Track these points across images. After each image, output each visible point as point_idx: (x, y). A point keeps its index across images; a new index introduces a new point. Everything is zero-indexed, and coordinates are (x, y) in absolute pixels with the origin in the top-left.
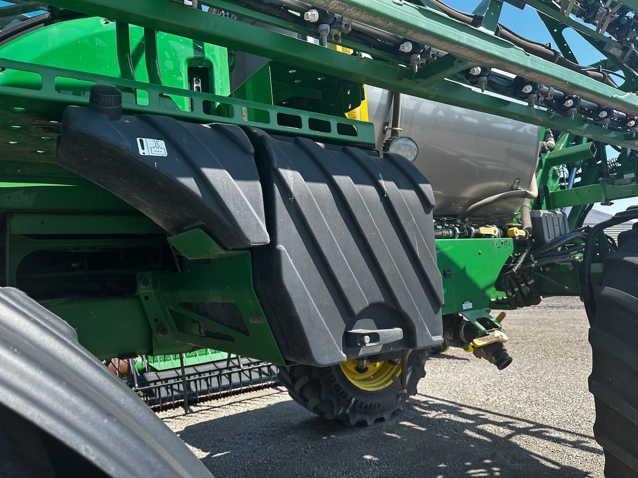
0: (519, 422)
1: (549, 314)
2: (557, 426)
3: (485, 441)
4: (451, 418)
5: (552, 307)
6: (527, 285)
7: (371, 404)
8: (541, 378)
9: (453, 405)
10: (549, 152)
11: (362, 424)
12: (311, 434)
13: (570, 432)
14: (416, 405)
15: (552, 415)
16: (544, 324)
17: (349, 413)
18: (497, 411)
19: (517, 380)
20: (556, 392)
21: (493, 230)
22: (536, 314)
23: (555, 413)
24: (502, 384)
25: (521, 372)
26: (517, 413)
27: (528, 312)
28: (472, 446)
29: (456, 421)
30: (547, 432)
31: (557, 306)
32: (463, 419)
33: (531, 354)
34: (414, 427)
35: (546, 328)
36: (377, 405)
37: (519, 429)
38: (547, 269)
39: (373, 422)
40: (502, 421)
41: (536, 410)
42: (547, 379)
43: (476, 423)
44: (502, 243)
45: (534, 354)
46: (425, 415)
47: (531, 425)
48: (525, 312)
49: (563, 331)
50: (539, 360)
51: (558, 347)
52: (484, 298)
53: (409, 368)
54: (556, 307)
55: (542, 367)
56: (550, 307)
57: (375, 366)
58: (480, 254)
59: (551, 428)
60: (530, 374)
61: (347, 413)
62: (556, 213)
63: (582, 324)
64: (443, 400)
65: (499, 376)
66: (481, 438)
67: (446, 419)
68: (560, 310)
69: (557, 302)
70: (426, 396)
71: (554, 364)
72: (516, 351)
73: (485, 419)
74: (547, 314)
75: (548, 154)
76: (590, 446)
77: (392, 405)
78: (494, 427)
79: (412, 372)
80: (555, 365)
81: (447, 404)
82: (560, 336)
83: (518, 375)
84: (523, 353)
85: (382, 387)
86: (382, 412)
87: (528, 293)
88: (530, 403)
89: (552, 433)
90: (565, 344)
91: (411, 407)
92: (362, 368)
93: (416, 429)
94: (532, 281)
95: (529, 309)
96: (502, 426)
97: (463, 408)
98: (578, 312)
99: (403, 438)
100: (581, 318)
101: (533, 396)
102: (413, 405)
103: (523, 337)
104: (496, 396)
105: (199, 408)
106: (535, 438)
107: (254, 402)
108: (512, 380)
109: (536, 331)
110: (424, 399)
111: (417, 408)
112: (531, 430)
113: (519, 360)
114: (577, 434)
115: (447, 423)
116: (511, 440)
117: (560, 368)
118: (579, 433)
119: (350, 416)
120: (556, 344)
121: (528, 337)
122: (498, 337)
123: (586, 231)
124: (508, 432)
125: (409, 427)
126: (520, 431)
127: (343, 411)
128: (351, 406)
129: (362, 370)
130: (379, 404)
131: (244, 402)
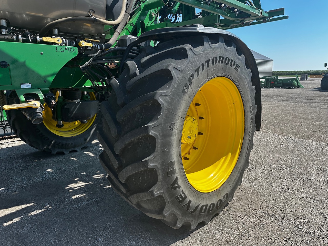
7: (66, 144)
11: (61, 153)
21: (56, 40)
34: (90, 155)
36: (70, 143)
39: (68, 152)
44: (66, 49)
52: (45, 82)
57: (74, 124)
58: (42, 54)
61: (49, 148)
75: (146, 2)
77: (82, 144)
85: (76, 135)
92: (60, 125)
107: (15, 143)
119: (52, 150)
122: (31, 105)
125: (88, 154)
127: (47, 147)
128: (51, 145)
129: (59, 126)
130: (72, 143)
131: (10, 143)
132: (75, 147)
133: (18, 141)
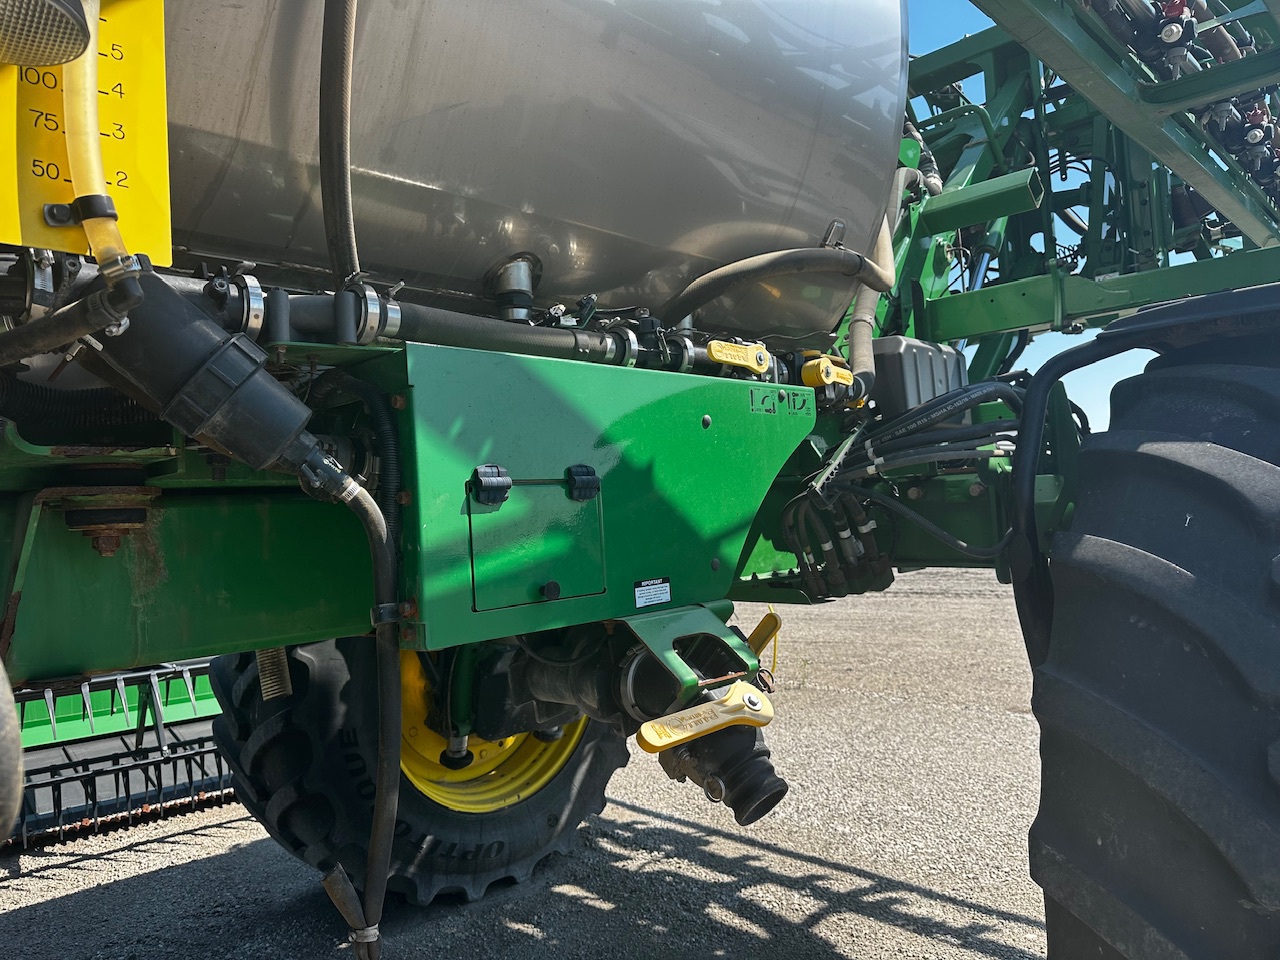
0: (840, 874)
1: (914, 609)
2: (925, 885)
3: (753, 937)
4: (681, 871)
5: (920, 593)
6: (856, 533)
7: (479, 847)
8: (894, 755)
9: (691, 830)
10: (927, 197)
11: (454, 899)
12: (310, 935)
13: (953, 901)
14: (605, 835)
15: (915, 852)
16: (904, 629)
17: (414, 874)
18: (789, 846)
19: (843, 761)
20: (926, 791)
21: (752, 354)
22: (888, 607)
23: (921, 845)
24: (809, 772)
25: (852, 739)
26: (837, 849)
27: (874, 603)
28: (719, 953)
29: (690, 878)
30: (901, 901)
31: (929, 592)
32: (708, 871)
33: (877, 696)
34: (586, 901)
35: (907, 637)
36: (496, 845)
37: (838, 895)
38: (913, 493)
39: (483, 891)
40: (799, 874)
41: (880, 840)
42: (906, 757)
43: (739, 881)
44: (781, 398)
45: (881, 697)
46: (620, 864)
47: (866, 883)
48: (869, 604)
49: (941, 645)
50: (891, 710)
51: (930, 679)
52: (714, 568)
53: (588, 747)
54: (927, 594)
55: (898, 725)
56: (917, 593)
57: (501, 744)
58: (706, 424)
59: (911, 889)
60: (871, 745)
61: (409, 876)
62: (940, 350)
63: (978, 630)
64: (670, 819)
65: (805, 749)
66: (745, 928)
67: (669, 873)
68: (935, 600)
69: (928, 584)
70: (633, 808)
71: (921, 719)
72: (844, 690)
73: (761, 868)
74: (910, 608)
75: (924, 202)
76: (1001, 942)
77: (537, 843)
78: (780, 890)
79: (594, 756)
80: (925, 722)
81: (679, 828)
82: (934, 656)
83: (846, 746)
84: (859, 693)
85: (514, 800)
86: (508, 865)
87: (859, 559)
88: (867, 821)
89: (913, 903)
90: (944, 671)
91: (590, 841)
92: (457, 756)
93: (591, 907)
94: (872, 525)
95: (876, 597)
96: (798, 890)
97: (713, 839)
98: (969, 604)
99: (549, 938)
100: (975, 617)
101: (875, 800)
102: (597, 835)
103: (861, 656)
104: (793, 803)
105: (42, 861)
106: (872, 922)
107: (199, 839)
108: (833, 760)
109: (887, 643)
110: (627, 816)
111: (605, 844)
112: (865, 898)
113: (849, 710)
114: (971, 906)
115: (669, 883)
116: (816, 930)
117: (935, 728)
118: (974, 901)
119: (418, 881)
120: (928, 673)
121: (871, 657)
122: (739, 708)
123: (1018, 384)
124: (811, 905)
125: (574, 900)
126: (839, 903)
127: (398, 870)
128: (419, 856)
129: (453, 761)
130: (501, 844)
131: (171, 839)
132: (511, 860)
133: (206, 827)
